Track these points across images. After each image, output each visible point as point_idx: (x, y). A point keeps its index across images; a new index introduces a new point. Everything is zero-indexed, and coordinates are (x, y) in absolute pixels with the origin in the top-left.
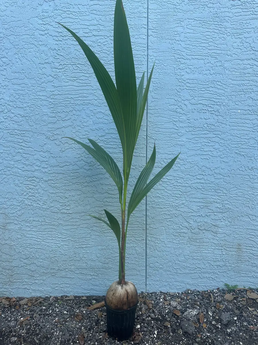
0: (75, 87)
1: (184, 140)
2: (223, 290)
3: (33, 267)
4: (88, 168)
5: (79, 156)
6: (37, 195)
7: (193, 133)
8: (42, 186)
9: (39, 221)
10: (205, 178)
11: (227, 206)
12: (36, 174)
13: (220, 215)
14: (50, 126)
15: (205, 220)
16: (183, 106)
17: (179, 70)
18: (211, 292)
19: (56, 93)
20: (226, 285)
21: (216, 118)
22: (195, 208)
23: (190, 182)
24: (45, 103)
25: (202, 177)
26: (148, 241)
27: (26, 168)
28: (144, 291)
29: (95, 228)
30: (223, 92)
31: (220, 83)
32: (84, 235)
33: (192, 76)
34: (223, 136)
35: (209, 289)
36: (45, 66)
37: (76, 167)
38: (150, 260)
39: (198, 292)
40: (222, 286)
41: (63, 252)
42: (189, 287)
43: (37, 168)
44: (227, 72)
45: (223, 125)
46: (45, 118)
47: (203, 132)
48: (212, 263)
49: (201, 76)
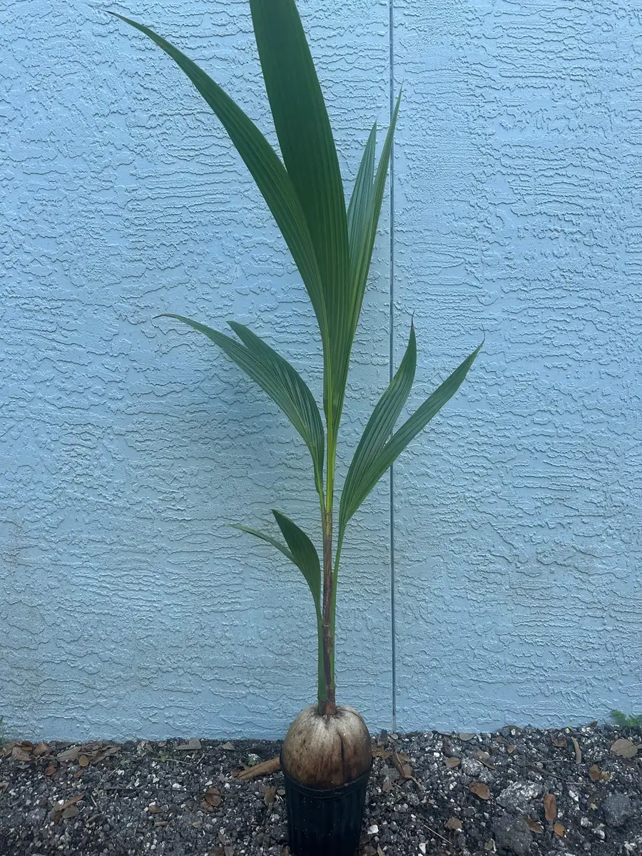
0: (194, 178)
1: (496, 315)
2: (607, 728)
3: (92, 664)
4: (228, 397)
5: (205, 366)
6: (97, 473)
7: (523, 296)
8: (111, 447)
9: (103, 541)
10: (557, 420)
11: (618, 498)
12: (93, 415)
13: (598, 524)
14: (127, 284)
15: (558, 538)
16: (494, 222)
17: (481, 121)
18: (572, 734)
19: (141, 193)
20: (616, 715)
21: (586, 252)
22: (528, 505)
23: (512, 433)
24: (113, 222)
25: (547, 417)
26: (397, 596)
27: (67, 401)
28: (389, 729)
29: (252, 561)
30: (604, 177)
31: (595, 155)
32: (223, 580)
33: (515, 137)
34: (606, 303)
35: (569, 725)
36: (112, 120)
37: (198, 396)
38: (405, 646)
39: (538, 732)
40: (602, 717)
41: (169, 624)
42: (511, 719)
43: (96, 400)
44: (617, 121)
45: (607, 274)
46: (116, 264)
47: (551, 294)
48: (576, 654)
49: (541, 135)
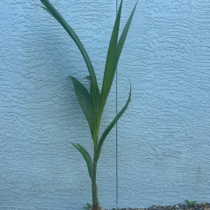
0: (47, 27)
1: (152, 76)
2: (184, 206)
3: (17, 191)
4: (62, 103)
5: (54, 92)
6: (16, 129)
7: (160, 69)
8: (21, 120)
9: (20, 151)
10: (170, 110)
11: (189, 135)
12: (15, 109)
13: (183, 143)
14: (25, 65)
15: (170, 148)
16: (152, 45)
17: (147, 9)
18: (173, 208)
19: (29, 32)
20: (187, 201)
21: (181, 54)
22: (161, 137)
23: (156, 114)
24: (19, 43)
25: (167, 109)
26: (118, 167)
27: (5, 105)
28: (115, 208)
29: (70, 157)
30: (188, 29)
31: (186, 21)
32: (61, 163)
33: (159, 15)
34: (188, 72)
35: (172, 205)
36: (17, 6)
37: (51, 103)
38: (121, 182)
39: (163, 207)
40: (182, 202)
41: (43, 177)
42: (154, 204)
43: (15, 104)
44: (193, 10)
45: (188, 62)
46: (20, 57)
47: (171, 69)
48: (175, 184)
49: (168, 14)
